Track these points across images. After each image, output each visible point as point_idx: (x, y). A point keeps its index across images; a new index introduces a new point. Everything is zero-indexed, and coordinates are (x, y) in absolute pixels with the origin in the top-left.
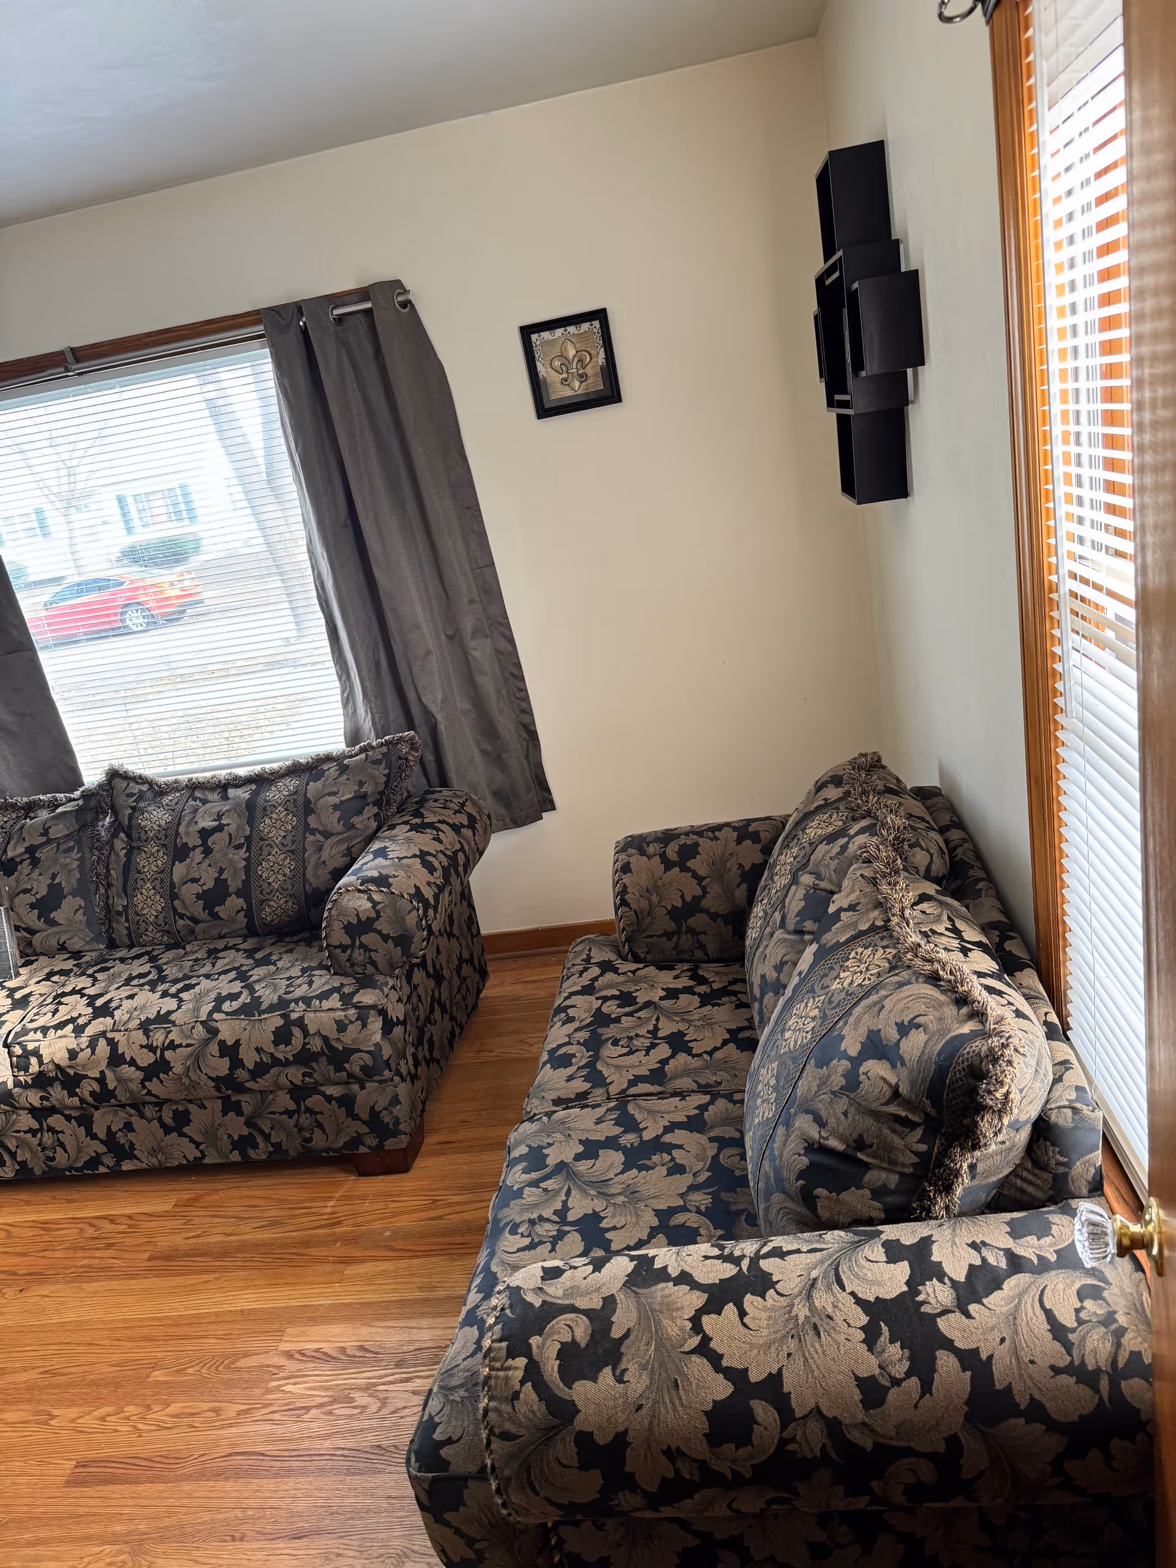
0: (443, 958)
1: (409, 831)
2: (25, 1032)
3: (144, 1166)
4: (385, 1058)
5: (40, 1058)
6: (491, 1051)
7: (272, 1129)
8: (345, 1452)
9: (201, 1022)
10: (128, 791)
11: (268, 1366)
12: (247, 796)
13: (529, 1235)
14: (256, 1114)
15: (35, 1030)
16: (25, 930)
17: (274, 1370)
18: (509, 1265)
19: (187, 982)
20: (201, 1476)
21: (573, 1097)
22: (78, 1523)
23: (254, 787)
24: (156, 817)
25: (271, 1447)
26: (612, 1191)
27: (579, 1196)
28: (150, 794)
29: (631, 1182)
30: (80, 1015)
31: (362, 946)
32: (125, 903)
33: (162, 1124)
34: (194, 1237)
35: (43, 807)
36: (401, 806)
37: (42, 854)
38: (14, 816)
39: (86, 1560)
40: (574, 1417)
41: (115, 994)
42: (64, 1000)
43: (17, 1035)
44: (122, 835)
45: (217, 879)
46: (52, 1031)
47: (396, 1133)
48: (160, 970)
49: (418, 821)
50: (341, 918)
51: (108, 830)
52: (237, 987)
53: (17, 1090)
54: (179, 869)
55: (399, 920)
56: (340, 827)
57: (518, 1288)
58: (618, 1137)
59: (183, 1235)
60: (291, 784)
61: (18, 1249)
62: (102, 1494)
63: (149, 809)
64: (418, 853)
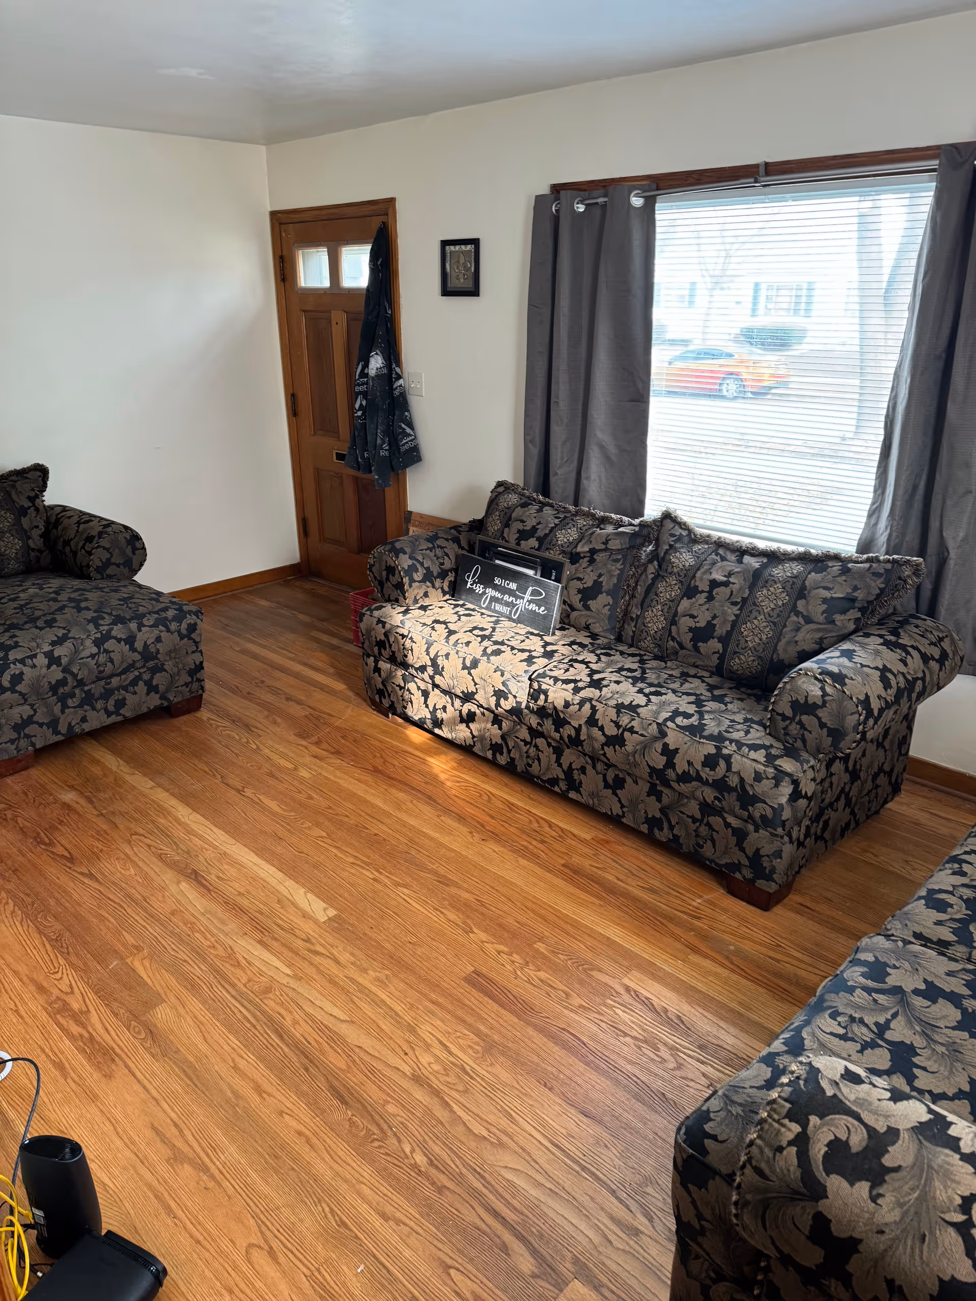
0: (865, 762)
1: (881, 644)
2: (544, 675)
3: (583, 801)
4: (783, 818)
5: (547, 696)
6: (876, 856)
7: (677, 823)
8: (638, 1081)
9: (658, 723)
10: (672, 532)
11: (612, 988)
12: (757, 565)
13: (845, 1028)
14: (668, 807)
15: (551, 677)
16: (569, 605)
17: (614, 994)
18: (818, 1040)
19: (659, 689)
20: (541, 1030)
21: (935, 940)
22: (462, 1008)
23: (765, 560)
24: (684, 558)
25: (591, 1043)
26: (937, 1037)
27: (902, 1023)
28: (686, 540)
29: (958, 1041)
30: (581, 680)
31: (800, 723)
32: (639, 613)
33: (605, 780)
34: (597, 868)
35: (611, 523)
36: (883, 619)
37: (599, 557)
38: (591, 523)
39: (459, 1034)
40: (822, 1198)
41: (609, 676)
42: (575, 665)
43: (539, 676)
44: (656, 563)
45: (709, 622)
46: (560, 683)
47: (769, 878)
48: (644, 672)
49: (893, 638)
50: (792, 694)
51: (647, 555)
52: (691, 709)
53: (526, 711)
54: (685, 604)
55: (840, 716)
56: (821, 619)
57: (818, 1070)
58: (963, 997)
59: (590, 862)
60: (796, 568)
61: (491, 812)
62: (481, 1000)
63: (682, 550)
64: (881, 667)
